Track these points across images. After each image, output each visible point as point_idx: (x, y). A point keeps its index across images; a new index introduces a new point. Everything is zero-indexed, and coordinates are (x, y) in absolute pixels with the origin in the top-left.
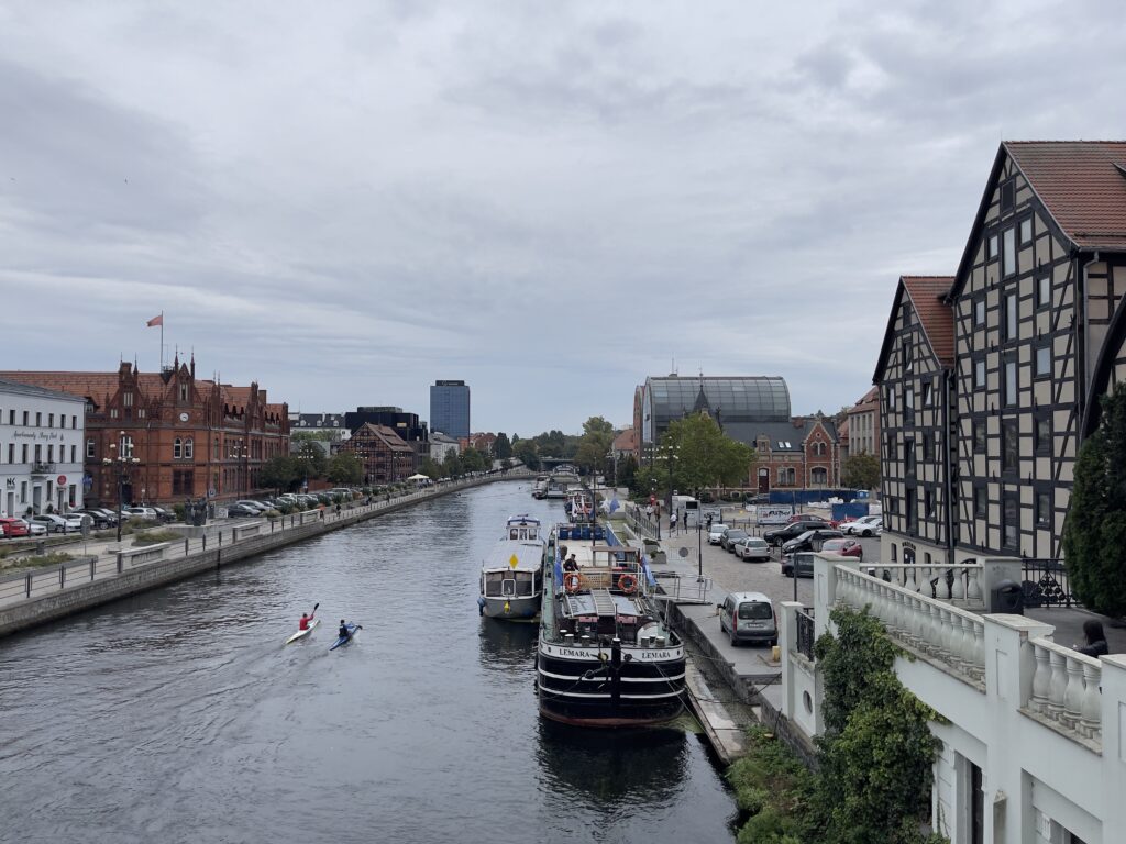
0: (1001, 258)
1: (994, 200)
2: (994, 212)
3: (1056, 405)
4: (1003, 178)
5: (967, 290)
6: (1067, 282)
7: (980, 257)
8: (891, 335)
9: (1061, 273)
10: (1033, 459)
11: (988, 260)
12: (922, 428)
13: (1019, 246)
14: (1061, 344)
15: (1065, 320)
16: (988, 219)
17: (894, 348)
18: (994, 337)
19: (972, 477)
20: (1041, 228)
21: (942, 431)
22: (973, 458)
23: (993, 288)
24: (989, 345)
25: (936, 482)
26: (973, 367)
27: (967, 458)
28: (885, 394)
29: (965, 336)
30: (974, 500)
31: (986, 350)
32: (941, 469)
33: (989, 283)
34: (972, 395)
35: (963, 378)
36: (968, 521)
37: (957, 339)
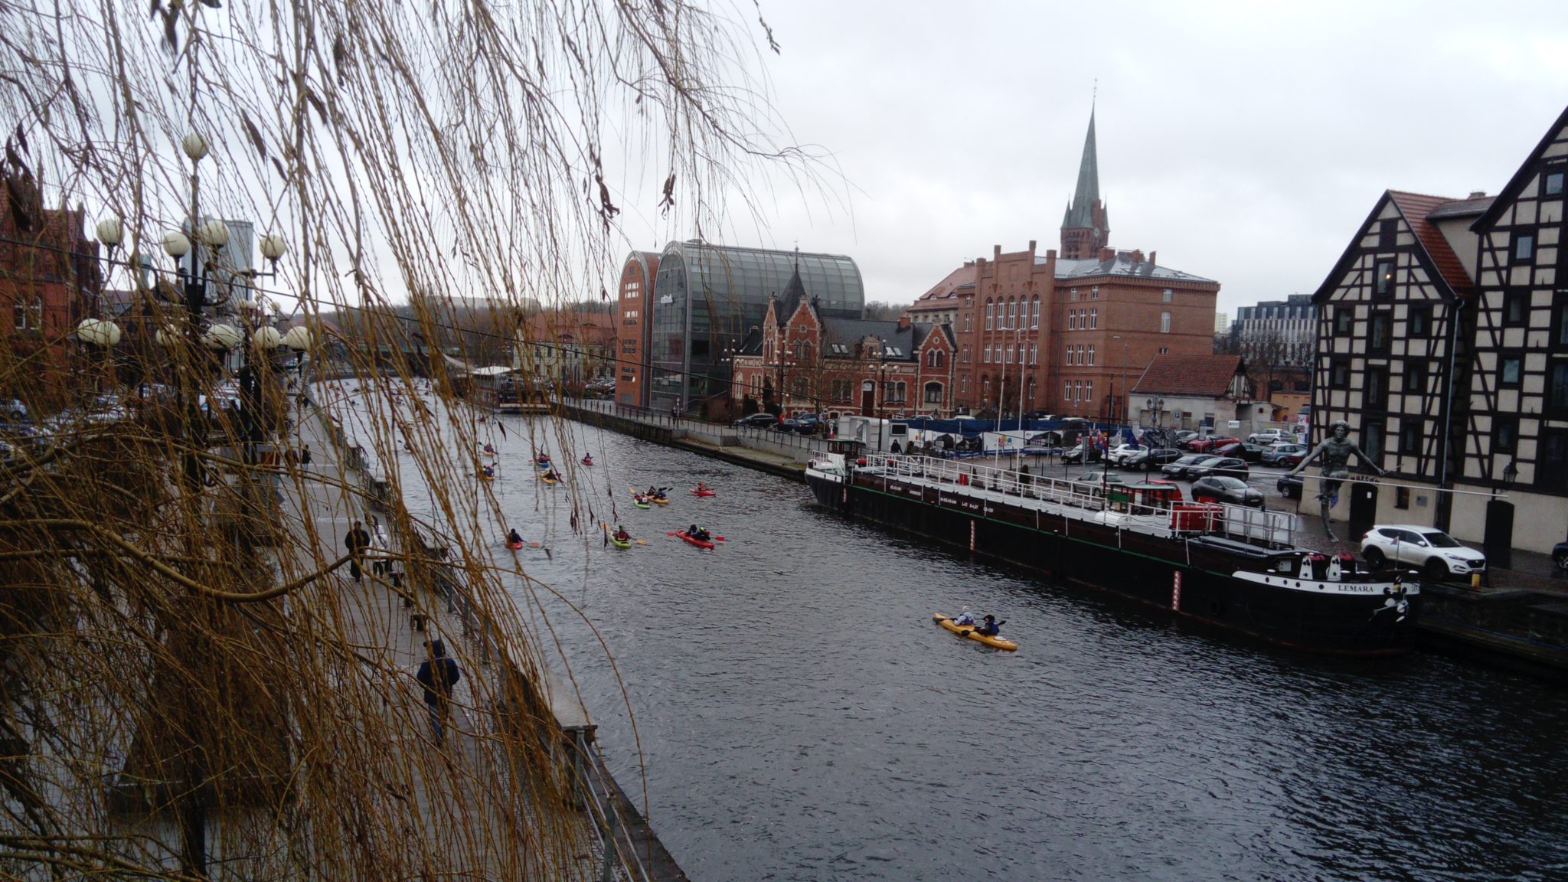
1: (1560, 138)
2: (1557, 150)
5: (1505, 220)
7: (1532, 189)
8: (1354, 251)
12: (1405, 358)
16: (1548, 153)
17: (1358, 265)
18: (1549, 277)
19: (1492, 412)
21: (1444, 362)
22: (1496, 394)
23: (1549, 225)
24: (1538, 282)
25: (1425, 415)
26: (1507, 301)
27: (1485, 392)
28: (1330, 316)
29: (1497, 268)
30: (1494, 435)
31: (1533, 286)
32: (1437, 401)
33: (1544, 219)
34: (1502, 329)
35: (1488, 311)
36: (1479, 456)
37: (1480, 269)
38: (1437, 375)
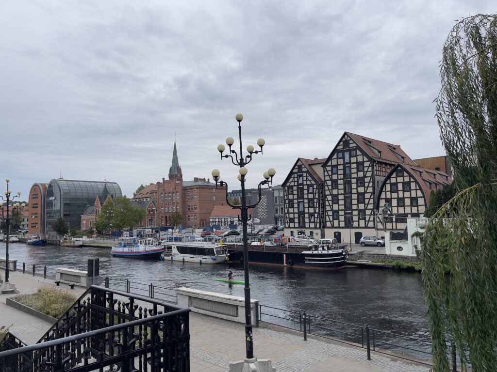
0: (343, 158)
1: (340, 144)
2: (340, 147)
3: (366, 192)
4: (344, 139)
5: (329, 164)
6: (370, 166)
7: (335, 156)
8: (291, 173)
9: (367, 164)
10: (358, 204)
11: (338, 158)
12: (308, 199)
13: (350, 157)
14: (367, 180)
15: (369, 174)
16: (338, 148)
17: (293, 176)
18: (342, 177)
19: (332, 210)
20: (359, 153)
21: (318, 199)
22: (332, 205)
23: (340, 165)
24: (339, 178)
25: (315, 212)
26: (332, 183)
27: (330, 205)
28: (287, 190)
29: (329, 175)
30: (333, 216)
31: (338, 179)
32: (317, 209)
33: (339, 163)
34: (332, 190)
35: (328, 186)
36: (330, 221)
37: (325, 176)
38: (317, 202)
